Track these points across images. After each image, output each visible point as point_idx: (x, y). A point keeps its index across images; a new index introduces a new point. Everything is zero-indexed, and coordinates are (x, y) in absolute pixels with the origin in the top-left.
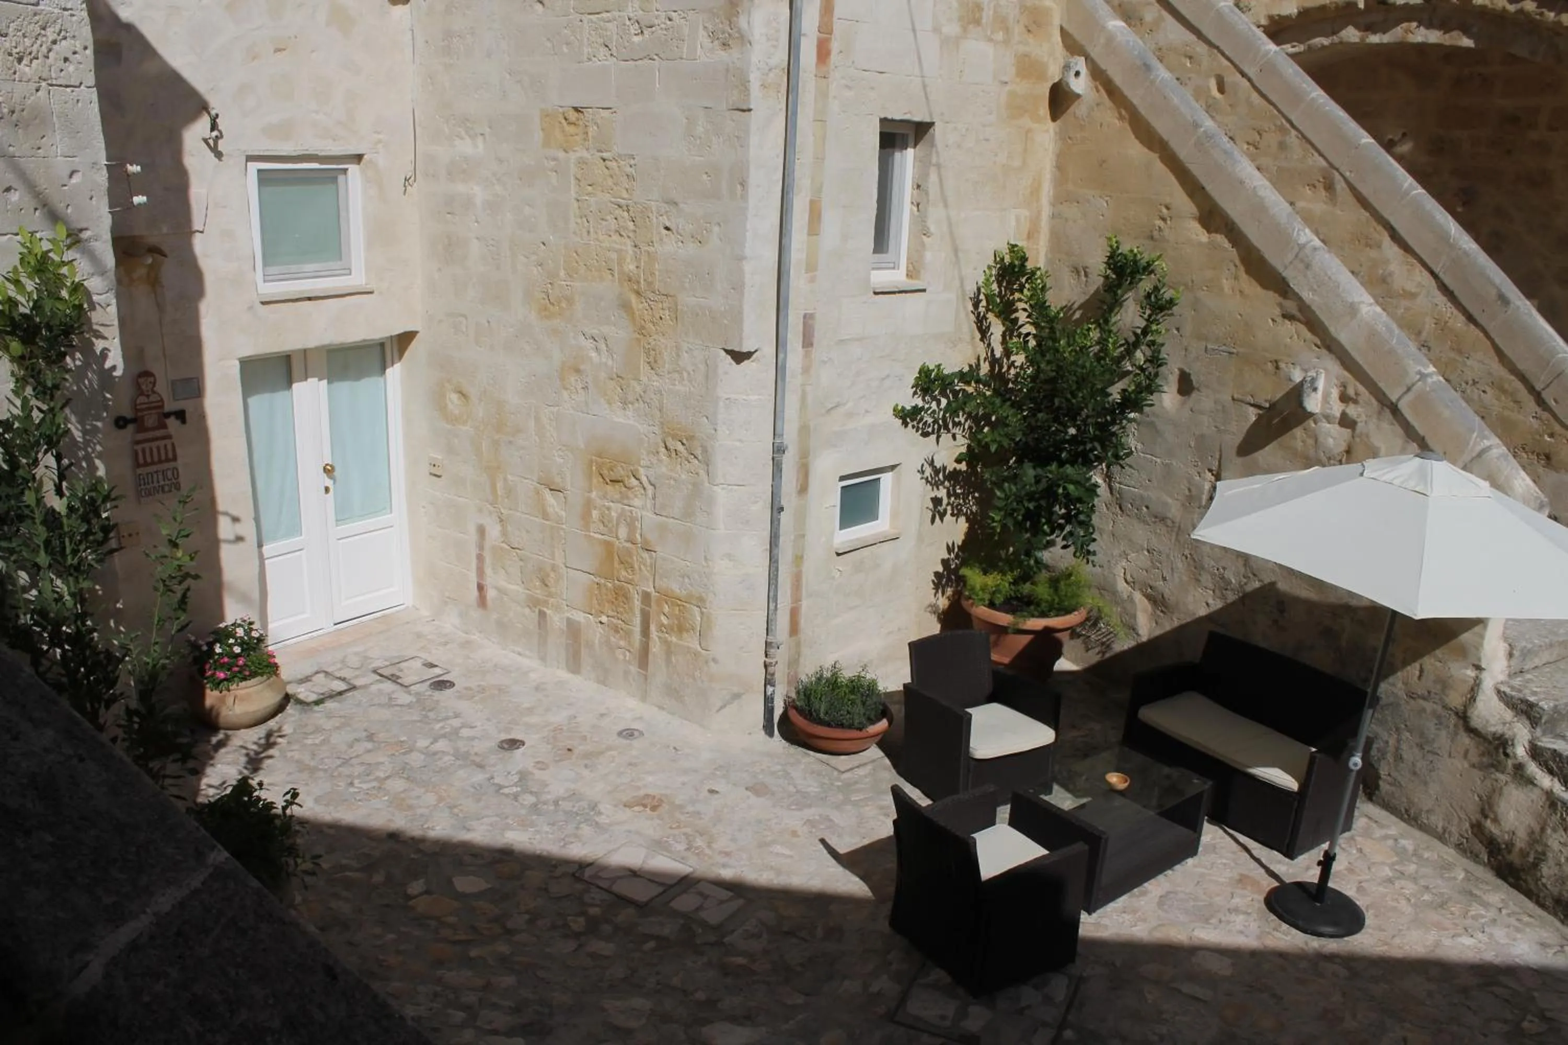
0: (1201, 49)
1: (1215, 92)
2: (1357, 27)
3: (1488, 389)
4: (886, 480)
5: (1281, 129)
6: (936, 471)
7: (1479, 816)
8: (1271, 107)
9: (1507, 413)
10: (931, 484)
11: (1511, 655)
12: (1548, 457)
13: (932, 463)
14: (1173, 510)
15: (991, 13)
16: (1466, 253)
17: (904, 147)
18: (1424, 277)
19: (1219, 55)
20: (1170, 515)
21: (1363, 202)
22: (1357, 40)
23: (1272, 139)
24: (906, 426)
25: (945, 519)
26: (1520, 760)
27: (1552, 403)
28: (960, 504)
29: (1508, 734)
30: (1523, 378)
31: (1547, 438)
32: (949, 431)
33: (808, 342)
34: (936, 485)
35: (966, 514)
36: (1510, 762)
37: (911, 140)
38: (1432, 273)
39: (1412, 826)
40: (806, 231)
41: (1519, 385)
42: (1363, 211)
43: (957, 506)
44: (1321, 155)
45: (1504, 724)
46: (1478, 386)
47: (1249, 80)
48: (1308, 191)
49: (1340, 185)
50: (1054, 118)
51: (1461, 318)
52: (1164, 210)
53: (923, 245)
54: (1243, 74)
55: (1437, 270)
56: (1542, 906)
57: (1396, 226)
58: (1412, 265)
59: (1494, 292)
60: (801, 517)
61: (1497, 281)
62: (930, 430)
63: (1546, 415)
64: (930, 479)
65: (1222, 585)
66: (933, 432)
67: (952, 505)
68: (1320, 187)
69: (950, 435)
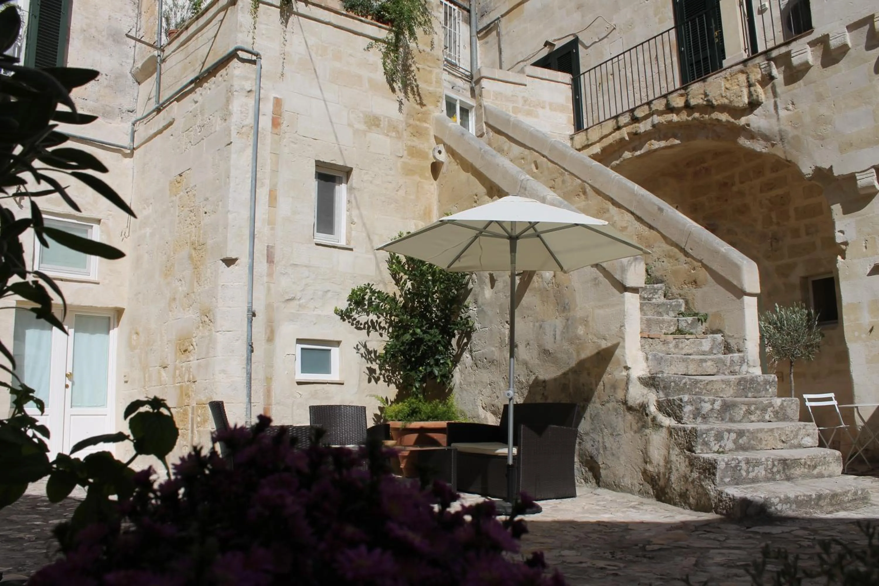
0: (527, 152)
1: (535, 170)
2: (629, 151)
3: (664, 259)
4: (335, 351)
5: (562, 174)
6: (370, 352)
7: (644, 464)
8: (556, 166)
9: (674, 268)
10: (365, 358)
11: (647, 359)
12: (695, 282)
13: (365, 346)
14: (496, 354)
15: (386, 123)
16: (643, 196)
17: (341, 183)
18: (628, 217)
19: (533, 152)
20: (495, 358)
21: (598, 192)
22: (631, 156)
23: (559, 181)
24: (344, 320)
25: (378, 382)
26: (654, 414)
27: (690, 251)
28: (389, 376)
29: (646, 400)
30: (677, 246)
31: (692, 272)
32: (376, 331)
33: (270, 259)
34: (371, 360)
35: (395, 383)
36: (649, 419)
37: (344, 179)
38: (632, 213)
39: (618, 492)
40: (267, 204)
41: (676, 250)
42: (599, 197)
43: (387, 376)
44: (579, 178)
45: (643, 396)
46: (660, 260)
47: (547, 158)
48: (576, 198)
49: (588, 189)
50: (435, 178)
51: (647, 229)
52: (476, 197)
53: (351, 228)
54: (544, 156)
55: (632, 209)
56: (675, 504)
57: (612, 197)
58: (623, 213)
59: (656, 208)
60: (270, 356)
61: (657, 203)
62: (362, 326)
63: (689, 260)
64: (364, 355)
65: (520, 386)
66: (364, 328)
67: (384, 376)
68: (581, 194)
69: (378, 333)
